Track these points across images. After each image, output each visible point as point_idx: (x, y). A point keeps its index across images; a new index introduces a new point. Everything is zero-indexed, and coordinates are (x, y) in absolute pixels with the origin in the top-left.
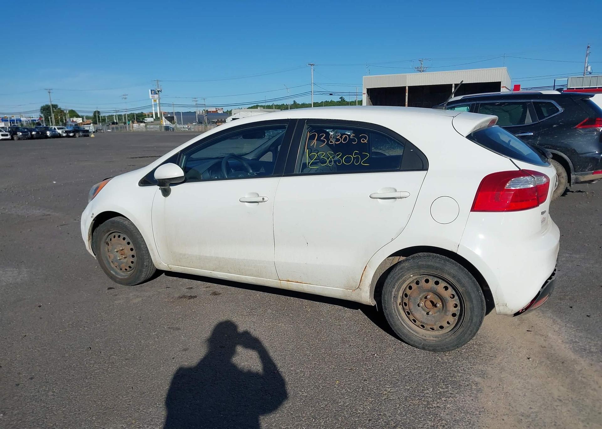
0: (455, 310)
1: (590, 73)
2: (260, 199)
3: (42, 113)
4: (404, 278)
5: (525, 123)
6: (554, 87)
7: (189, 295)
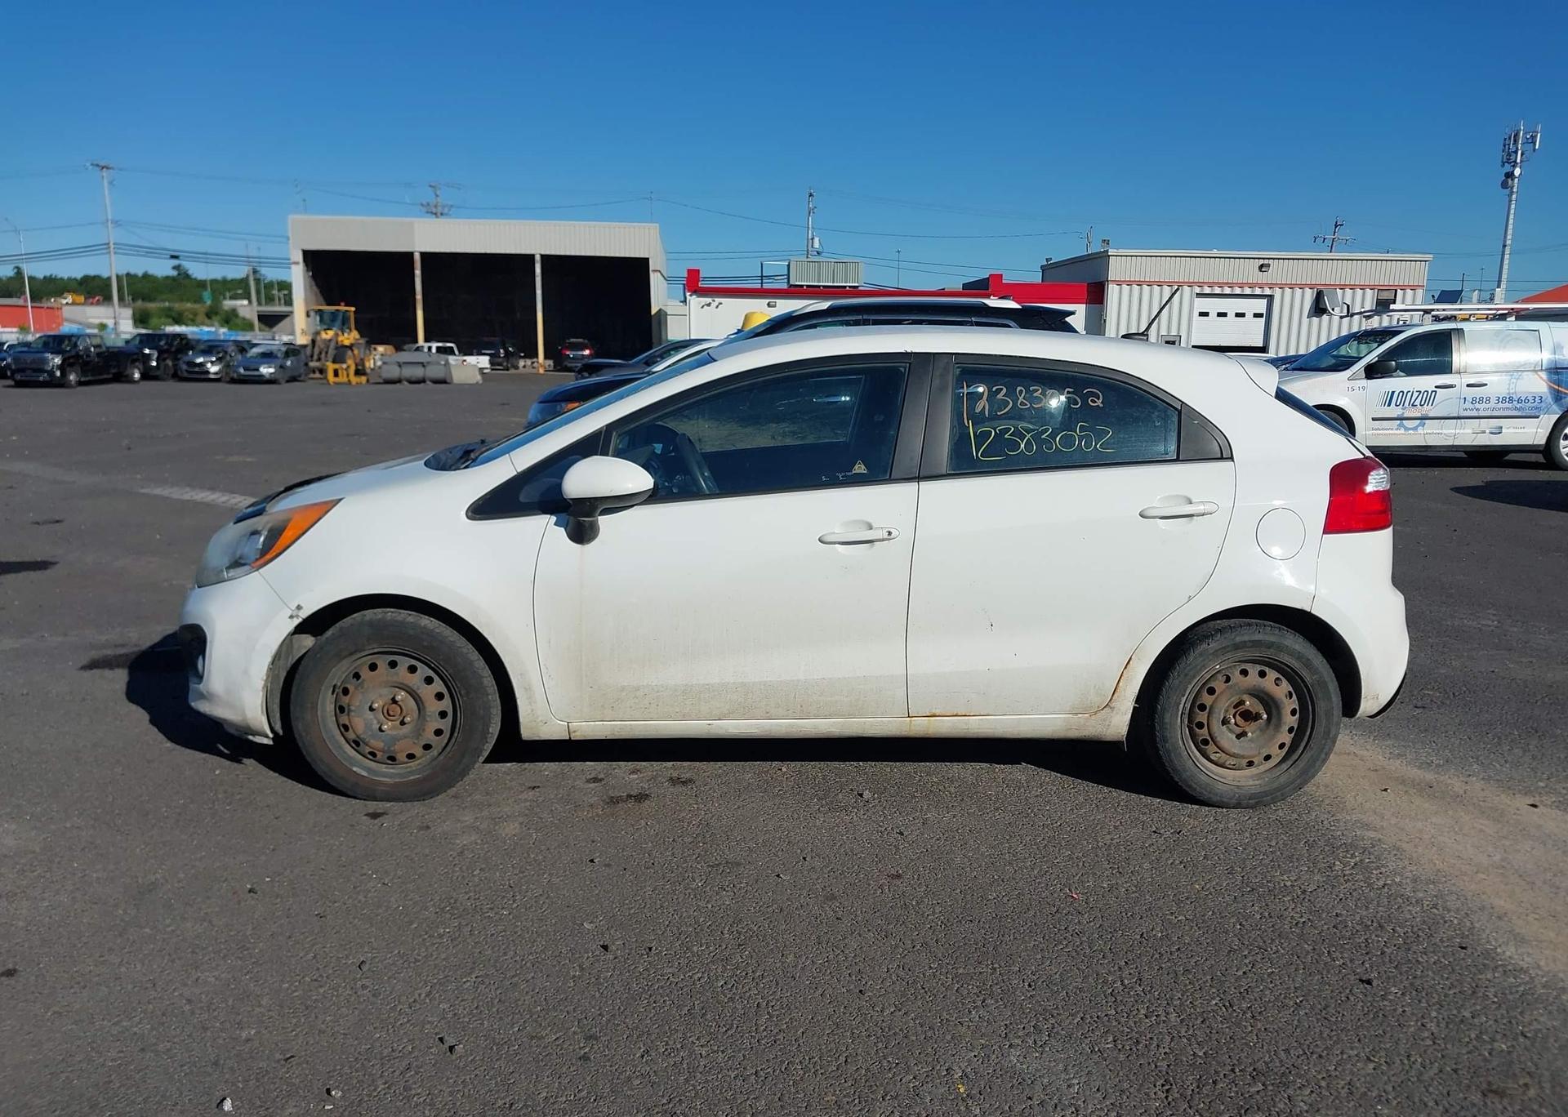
1: (818, 253)
2: (880, 534)
6: (762, 280)
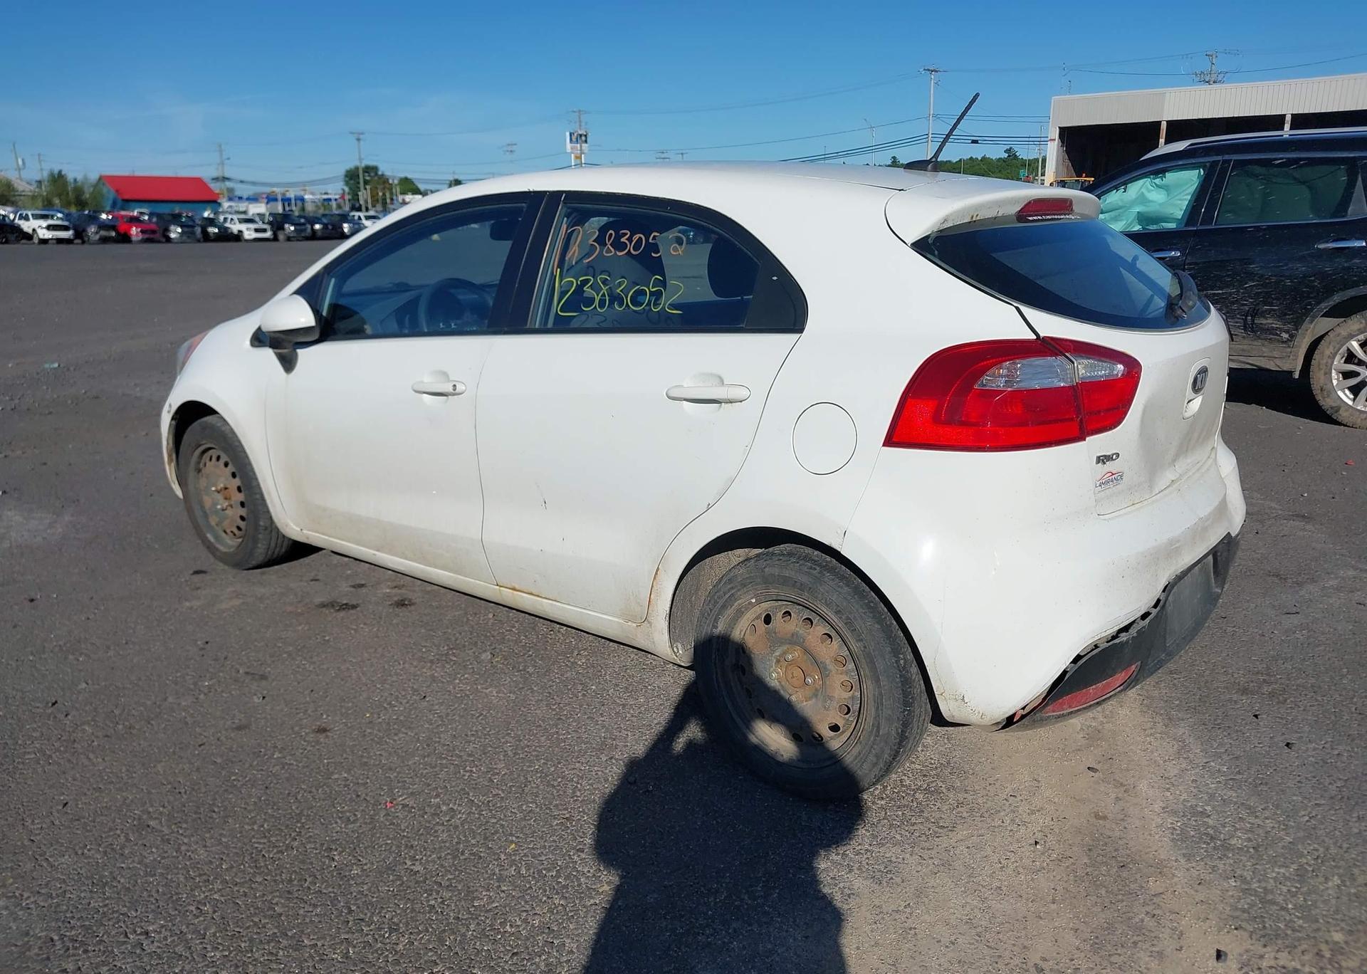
0: (846, 697)
2: (448, 388)
3: (347, 183)
4: (736, 604)
5: (1346, 212)
7: (345, 602)
